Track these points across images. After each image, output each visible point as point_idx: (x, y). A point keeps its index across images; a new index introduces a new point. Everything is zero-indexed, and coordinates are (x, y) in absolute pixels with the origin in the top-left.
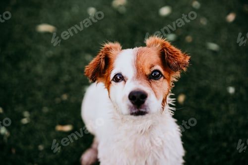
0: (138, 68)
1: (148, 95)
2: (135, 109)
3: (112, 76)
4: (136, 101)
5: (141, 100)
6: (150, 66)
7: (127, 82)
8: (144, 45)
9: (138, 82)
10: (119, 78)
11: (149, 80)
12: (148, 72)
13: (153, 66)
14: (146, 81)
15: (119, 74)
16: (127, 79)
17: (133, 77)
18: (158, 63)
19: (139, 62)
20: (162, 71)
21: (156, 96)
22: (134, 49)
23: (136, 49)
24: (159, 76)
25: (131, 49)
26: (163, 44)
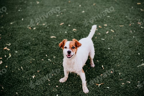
3: (64, 47)
4: (69, 53)
8: (72, 40)
10: (66, 48)
11: (72, 49)
12: (72, 47)
13: (73, 46)
18: (74, 45)
19: (70, 45)
20: (75, 47)
21: (73, 52)
26: (76, 41)
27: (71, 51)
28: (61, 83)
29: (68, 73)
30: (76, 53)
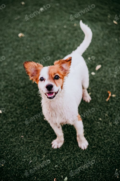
0: (49, 75)
1: (54, 86)
2: (48, 91)
3: (39, 78)
4: (48, 88)
5: (50, 88)
6: (54, 74)
7: (45, 81)
8: (53, 64)
9: (49, 81)
11: (54, 80)
12: (53, 76)
14: (53, 80)
15: (42, 78)
16: (45, 80)
17: (48, 79)
19: (50, 72)
20: (59, 76)
21: (57, 86)
22: (48, 67)
23: (49, 67)
24: (58, 78)
25: (47, 67)
27: (53, 84)
28: (58, 148)
29: (59, 127)
30: (62, 87)
